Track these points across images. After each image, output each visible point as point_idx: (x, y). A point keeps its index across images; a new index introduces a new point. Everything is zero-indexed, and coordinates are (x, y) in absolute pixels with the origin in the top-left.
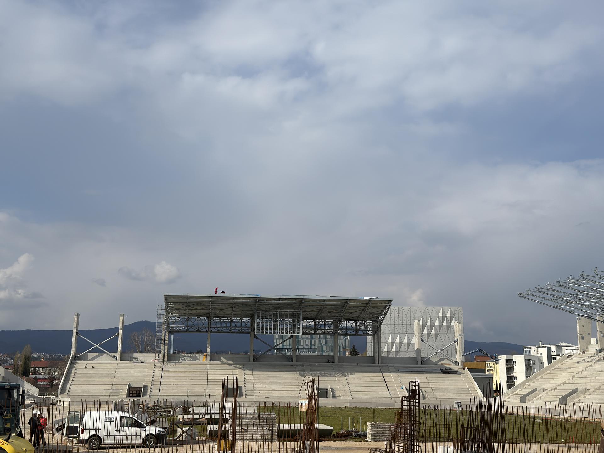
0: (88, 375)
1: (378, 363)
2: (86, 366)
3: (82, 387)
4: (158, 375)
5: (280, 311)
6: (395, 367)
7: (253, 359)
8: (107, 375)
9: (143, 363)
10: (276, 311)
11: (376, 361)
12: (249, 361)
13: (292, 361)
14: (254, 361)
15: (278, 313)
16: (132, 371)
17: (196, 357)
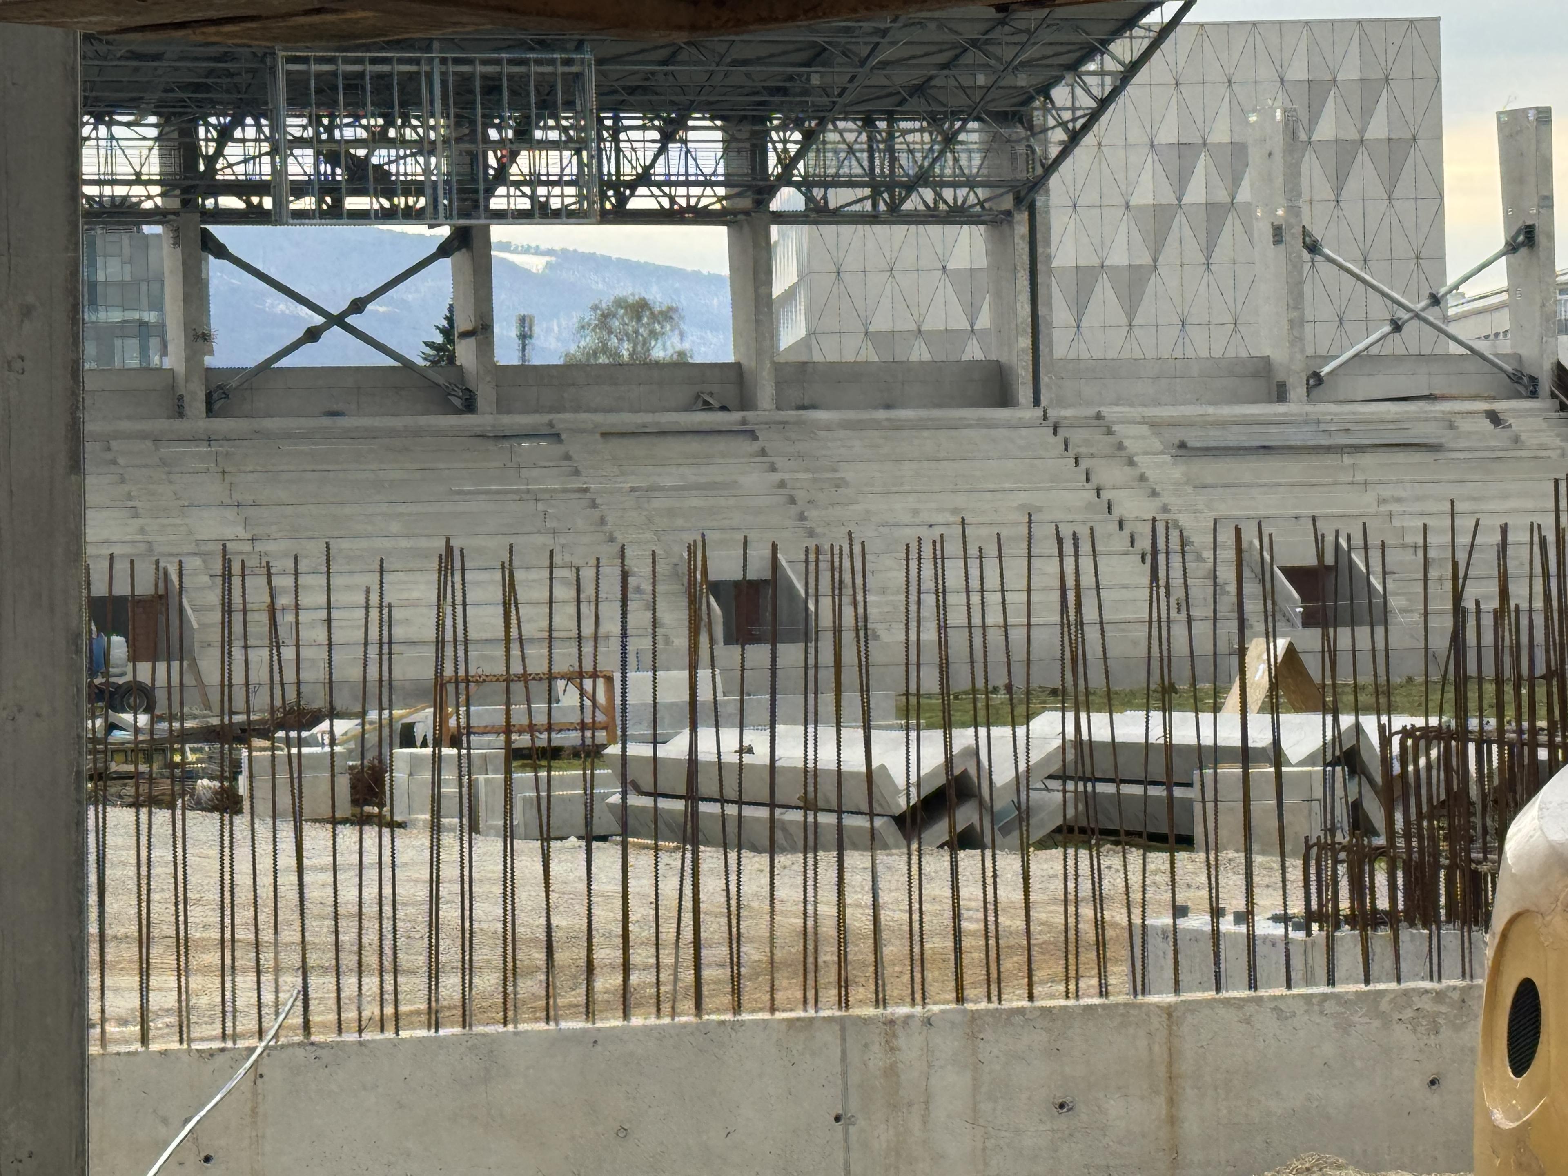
1: (1037, 402)
5: (444, 61)
6: (1155, 425)
7: (202, 396)
10: (416, 61)
11: (1024, 393)
12: (181, 415)
13: (470, 406)
14: (210, 411)
15: (429, 76)
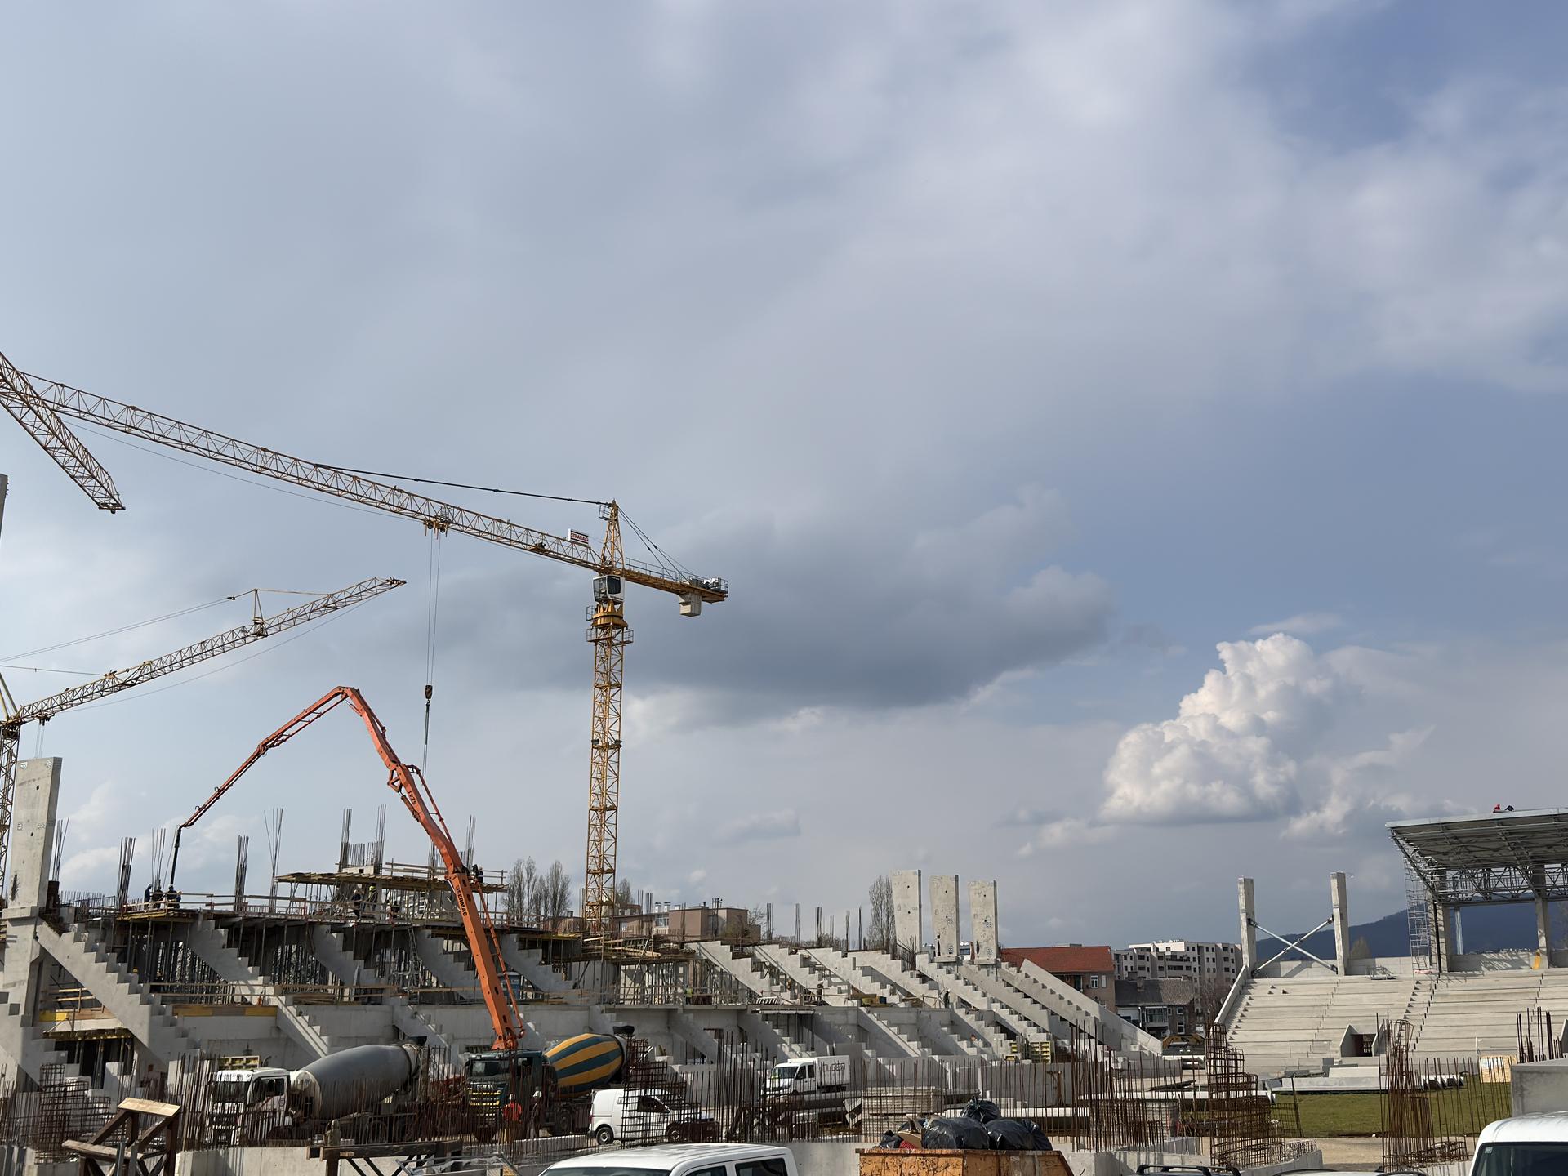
0: (1273, 1009)
2: (1272, 990)
3: (1254, 1035)
4: (1422, 1005)
8: (1311, 1009)
9: (1392, 978)
16: (1365, 999)
17: (1520, 960)
